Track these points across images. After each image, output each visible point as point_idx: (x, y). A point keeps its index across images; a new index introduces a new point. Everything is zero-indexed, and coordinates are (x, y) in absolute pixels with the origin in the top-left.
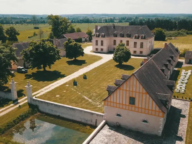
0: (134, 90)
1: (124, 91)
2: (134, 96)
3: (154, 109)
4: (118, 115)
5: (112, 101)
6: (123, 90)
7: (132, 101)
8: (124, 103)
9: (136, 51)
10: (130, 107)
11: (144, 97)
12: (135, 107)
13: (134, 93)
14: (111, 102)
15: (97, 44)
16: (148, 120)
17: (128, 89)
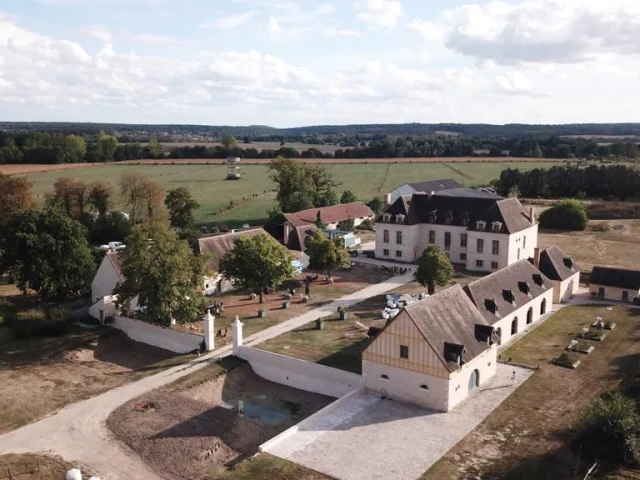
0: (407, 335)
1: (393, 337)
2: (406, 344)
3: (435, 366)
4: (385, 376)
5: (374, 351)
6: (390, 333)
7: (404, 352)
8: (392, 356)
9: (481, 261)
10: (402, 363)
11: (421, 346)
12: (409, 362)
13: (406, 340)
14: (372, 353)
15: (386, 240)
16: (428, 386)
17: (397, 333)
